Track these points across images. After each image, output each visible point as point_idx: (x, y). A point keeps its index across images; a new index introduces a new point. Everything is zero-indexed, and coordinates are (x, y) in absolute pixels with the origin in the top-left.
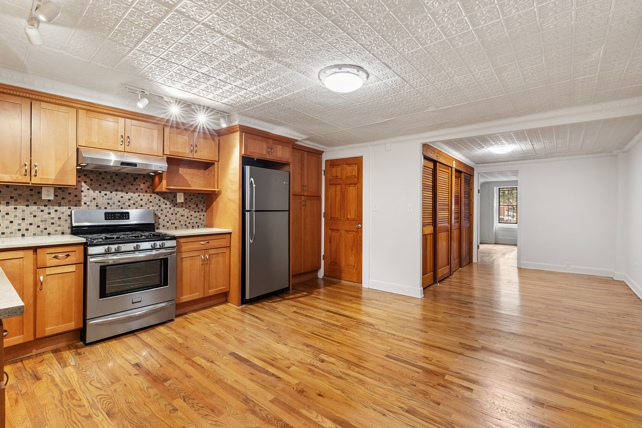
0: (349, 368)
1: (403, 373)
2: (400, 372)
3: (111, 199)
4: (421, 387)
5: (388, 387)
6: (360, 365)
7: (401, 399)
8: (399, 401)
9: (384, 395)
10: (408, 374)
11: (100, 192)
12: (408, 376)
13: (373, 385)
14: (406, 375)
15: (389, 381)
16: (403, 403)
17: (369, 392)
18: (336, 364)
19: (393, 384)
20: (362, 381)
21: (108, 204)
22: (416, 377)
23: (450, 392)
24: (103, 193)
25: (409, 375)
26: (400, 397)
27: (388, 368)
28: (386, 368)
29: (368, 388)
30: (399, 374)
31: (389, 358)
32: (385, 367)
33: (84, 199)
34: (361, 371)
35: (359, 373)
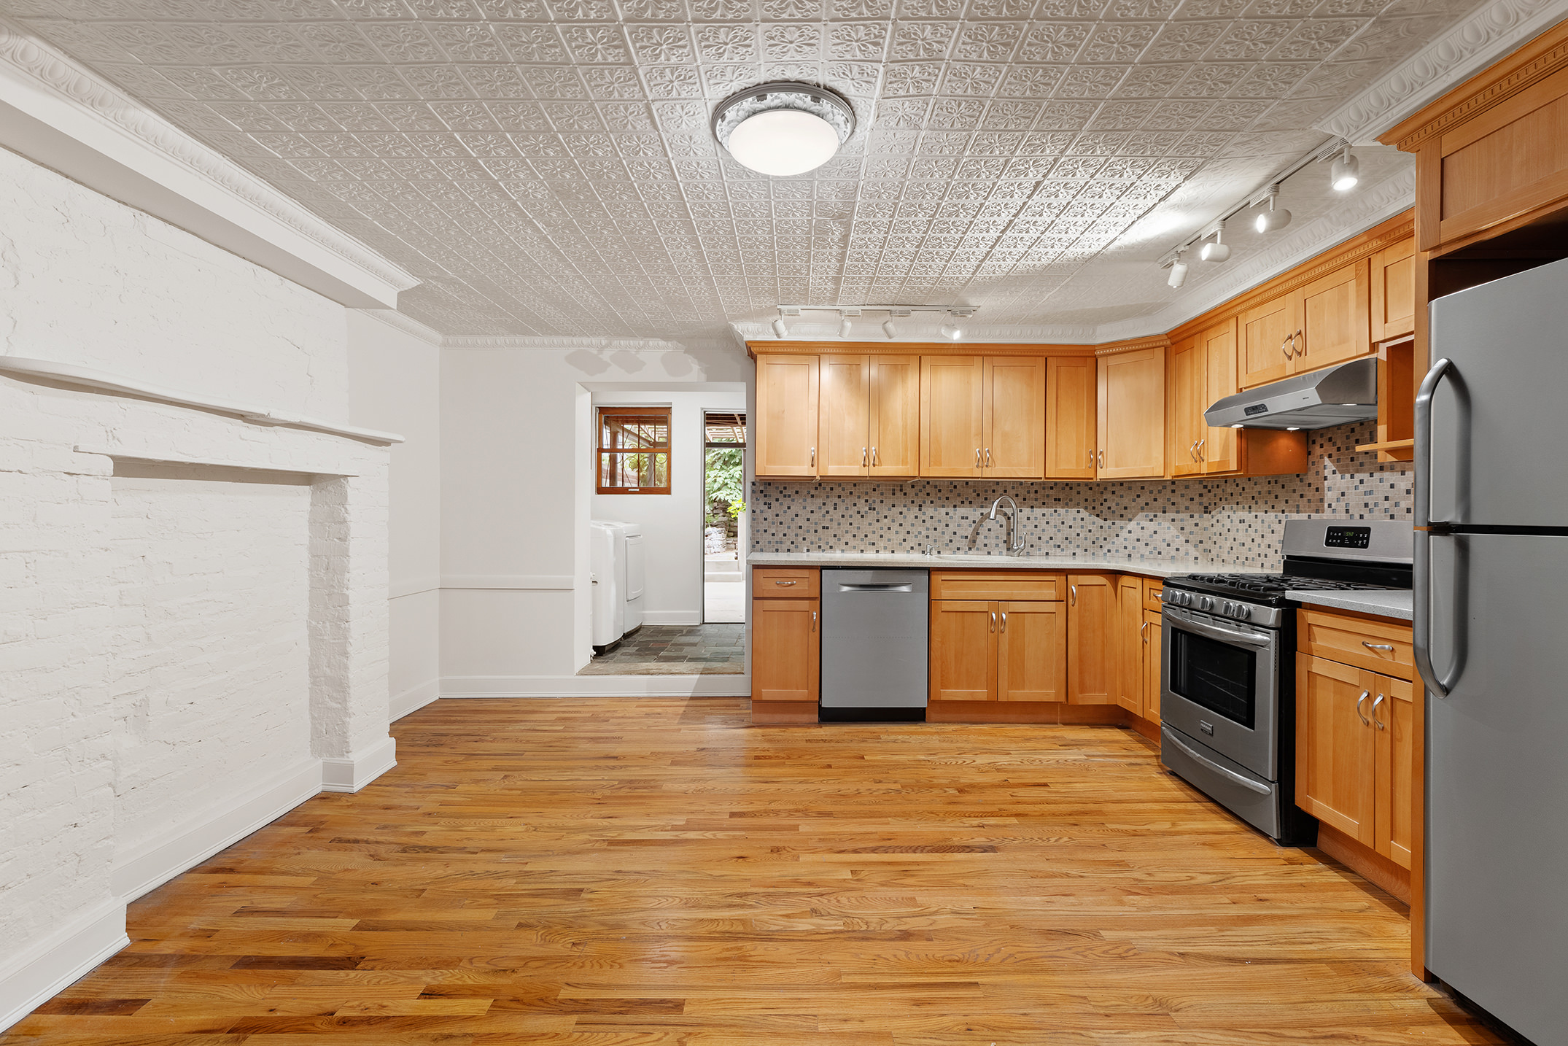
0: (743, 922)
1: (611, 966)
2: (621, 966)
3: (1371, 493)
4: (559, 946)
5: (632, 916)
6: (727, 940)
7: (597, 906)
8: (601, 900)
9: (633, 899)
10: (597, 967)
11: (1352, 477)
12: (594, 962)
13: (665, 909)
14: (602, 961)
15: (637, 931)
16: (591, 900)
17: (665, 893)
18: (781, 918)
19: (625, 927)
20: (693, 907)
21: (1366, 505)
22: (575, 969)
23: (488, 963)
24: (1358, 476)
25: (592, 966)
26: (602, 908)
27: (653, 962)
28: (660, 962)
29: (670, 900)
30: (620, 958)
31: (670, 1001)
32: (664, 962)
33: (1330, 496)
34: (713, 927)
35: (712, 920)
